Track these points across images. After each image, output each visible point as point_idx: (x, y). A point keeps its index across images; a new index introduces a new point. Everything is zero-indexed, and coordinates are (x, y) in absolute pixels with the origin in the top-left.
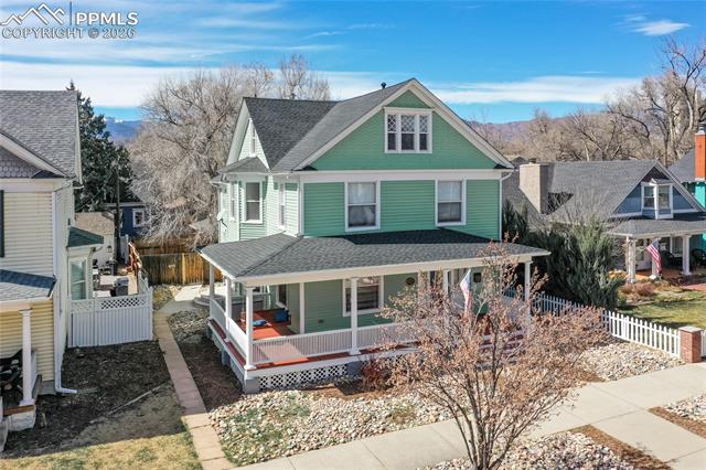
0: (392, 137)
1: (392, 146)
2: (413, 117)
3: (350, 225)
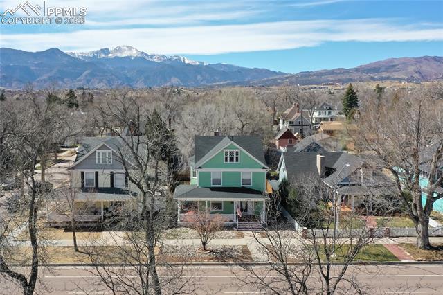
0: (226, 158)
1: (226, 160)
2: (234, 152)
3: (213, 184)
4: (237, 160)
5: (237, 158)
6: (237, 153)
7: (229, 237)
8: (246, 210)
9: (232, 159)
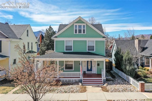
0: (76, 30)
1: (76, 32)
2: (81, 26)
3: (66, 50)
4: (84, 32)
5: (84, 30)
6: (84, 26)
7: (72, 92)
8: (91, 70)
9: (80, 31)
